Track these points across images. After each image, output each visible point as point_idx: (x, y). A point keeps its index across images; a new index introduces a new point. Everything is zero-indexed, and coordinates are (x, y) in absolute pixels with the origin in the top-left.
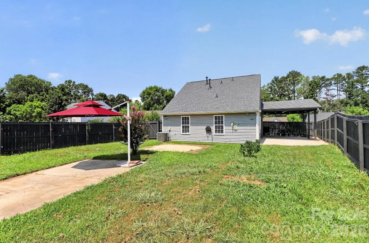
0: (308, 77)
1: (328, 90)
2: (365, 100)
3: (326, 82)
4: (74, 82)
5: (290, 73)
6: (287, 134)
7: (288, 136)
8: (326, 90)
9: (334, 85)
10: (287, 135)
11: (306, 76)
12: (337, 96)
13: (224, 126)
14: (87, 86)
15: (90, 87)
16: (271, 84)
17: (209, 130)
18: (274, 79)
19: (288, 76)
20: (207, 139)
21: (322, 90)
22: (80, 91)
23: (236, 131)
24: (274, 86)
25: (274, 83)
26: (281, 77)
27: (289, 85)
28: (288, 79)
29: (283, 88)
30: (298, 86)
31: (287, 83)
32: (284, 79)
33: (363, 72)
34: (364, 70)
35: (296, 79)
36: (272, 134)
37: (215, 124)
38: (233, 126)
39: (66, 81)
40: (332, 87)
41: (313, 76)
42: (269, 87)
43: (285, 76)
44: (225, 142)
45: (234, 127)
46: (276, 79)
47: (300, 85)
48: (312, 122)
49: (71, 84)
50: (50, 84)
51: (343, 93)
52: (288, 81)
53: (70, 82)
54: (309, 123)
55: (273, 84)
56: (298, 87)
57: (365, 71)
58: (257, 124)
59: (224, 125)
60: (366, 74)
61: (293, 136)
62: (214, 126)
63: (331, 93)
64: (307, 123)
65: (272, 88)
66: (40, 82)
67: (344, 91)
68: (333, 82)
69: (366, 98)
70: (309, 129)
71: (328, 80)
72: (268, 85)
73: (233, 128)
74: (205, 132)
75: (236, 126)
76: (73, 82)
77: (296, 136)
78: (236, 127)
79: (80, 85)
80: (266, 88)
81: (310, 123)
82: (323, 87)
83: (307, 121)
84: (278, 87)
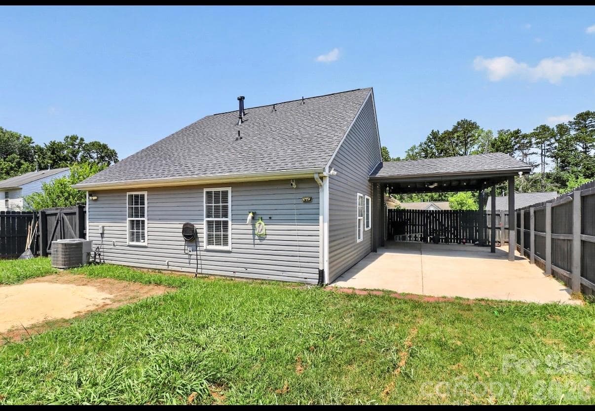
0: (490, 132)
1: (526, 155)
2: (590, 173)
3: (522, 141)
4: (82, 139)
5: (458, 123)
6: (442, 239)
7: (446, 242)
8: (521, 154)
9: (535, 146)
10: (442, 241)
11: (486, 130)
12: (541, 165)
13: (230, 223)
14: (105, 147)
15: (111, 147)
16: (425, 144)
17: (190, 235)
18: (430, 134)
19: (455, 130)
20: (187, 261)
21: (514, 154)
22: (95, 155)
23: (262, 238)
24: (431, 148)
25: (430, 141)
26: (443, 132)
27: (457, 145)
28: (455, 135)
29: (446, 151)
30: (474, 148)
31: (454, 142)
32: (449, 135)
33: (587, 123)
34: (589, 118)
35: (469, 134)
36: (410, 237)
37: (208, 216)
38: (254, 225)
39: (67, 137)
40: (532, 150)
41: (499, 130)
42: (422, 149)
43: (451, 130)
44: (231, 274)
45: (257, 225)
46: (434, 135)
47: (476, 147)
48: (499, 211)
49: (75, 141)
50: (30, 141)
51: (550, 159)
52: (456, 138)
53: (74, 138)
54: (494, 214)
55: (430, 144)
56: (473, 150)
57: (591, 121)
58: (321, 218)
59: (229, 219)
60: (593, 126)
61: (457, 242)
62: (205, 223)
63: (531, 161)
64: (490, 213)
65: (427, 150)
66: (7, 136)
67: (552, 157)
68: (534, 140)
69: (592, 167)
70: (494, 228)
71: (524, 137)
72: (421, 145)
73: (254, 230)
74: (183, 239)
75: (263, 223)
76: (79, 138)
77: (464, 243)
78: (262, 227)
79: (93, 144)
80: (416, 151)
81: (497, 213)
82: (516, 149)
83: (488, 208)
84: (438, 150)
